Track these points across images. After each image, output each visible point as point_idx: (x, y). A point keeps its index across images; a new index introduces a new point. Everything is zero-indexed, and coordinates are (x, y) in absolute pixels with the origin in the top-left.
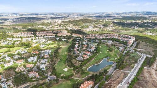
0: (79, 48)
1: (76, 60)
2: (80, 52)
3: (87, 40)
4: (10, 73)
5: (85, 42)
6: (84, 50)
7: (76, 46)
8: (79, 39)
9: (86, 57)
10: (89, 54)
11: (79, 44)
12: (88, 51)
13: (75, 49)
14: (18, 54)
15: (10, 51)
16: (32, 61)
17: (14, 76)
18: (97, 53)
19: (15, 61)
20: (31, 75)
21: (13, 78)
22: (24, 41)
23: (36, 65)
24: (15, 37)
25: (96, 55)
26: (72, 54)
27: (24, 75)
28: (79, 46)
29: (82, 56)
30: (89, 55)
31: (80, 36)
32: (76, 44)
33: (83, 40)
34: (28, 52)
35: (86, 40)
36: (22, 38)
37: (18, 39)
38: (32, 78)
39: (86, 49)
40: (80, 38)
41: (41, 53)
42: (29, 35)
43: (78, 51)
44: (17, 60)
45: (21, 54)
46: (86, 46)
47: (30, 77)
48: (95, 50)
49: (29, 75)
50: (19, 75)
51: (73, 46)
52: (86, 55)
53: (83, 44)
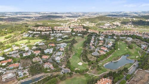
0: (94, 43)
1: (91, 55)
2: (96, 47)
3: (104, 36)
4: (27, 62)
5: (102, 38)
6: (100, 46)
7: (92, 41)
8: (95, 35)
9: (103, 53)
10: (106, 49)
11: (94, 39)
12: (105, 47)
13: (91, 44)
14: (37, 46)
15: (30, 43)
16: (48, 52)
17: (30, 65)
18: (115, 49)
19: (33, 52)
20: (46, 66)
21: (29, 67)
22: (43, 34)
23: (52, 57)
24: (35, 30)
25: (114, 51)
26: (87, 49)
27: (40, 65)
28: (94, 42)
29: (98, 52)
30: (106, 51)
31: (96, 32)
32: (92, 40)
33: (99, 36)
34: (46, 45)
35: (102, 36)
36: (41, 31)
37: (37, 32)
38: (47, 69)
39: (102, 45)
40: (96, 33)
41: (57, 46)
42: (47, 29)
43: (94, 46)
44: (35, 50)
45: (39, 46)
46: (103, 42)
47: (45, 68)
48: (112, 46)
49: (44, 65)
50: (35, 64)
51: (88, 41)
52: (103, 51)
53: (99, 40)
